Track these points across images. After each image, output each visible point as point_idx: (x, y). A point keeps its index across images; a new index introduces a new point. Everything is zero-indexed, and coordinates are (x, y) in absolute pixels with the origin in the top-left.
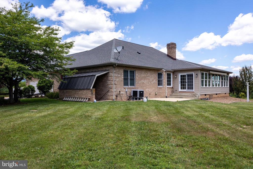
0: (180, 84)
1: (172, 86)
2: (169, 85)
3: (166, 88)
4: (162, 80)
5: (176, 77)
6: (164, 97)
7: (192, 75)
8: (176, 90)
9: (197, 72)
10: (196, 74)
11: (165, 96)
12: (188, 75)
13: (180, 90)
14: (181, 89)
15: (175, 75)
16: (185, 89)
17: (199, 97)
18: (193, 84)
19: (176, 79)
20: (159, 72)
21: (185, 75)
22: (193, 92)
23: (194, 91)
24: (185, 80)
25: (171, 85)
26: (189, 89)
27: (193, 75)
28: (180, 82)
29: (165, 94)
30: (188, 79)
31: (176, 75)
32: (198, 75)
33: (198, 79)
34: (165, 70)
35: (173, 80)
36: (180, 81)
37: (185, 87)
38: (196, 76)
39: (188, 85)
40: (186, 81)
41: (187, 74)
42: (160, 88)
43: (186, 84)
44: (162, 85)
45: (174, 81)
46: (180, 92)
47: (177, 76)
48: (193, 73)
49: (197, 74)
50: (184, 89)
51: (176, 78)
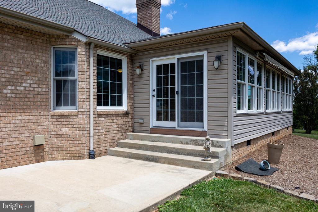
0: (155, 99)
1: (124, 108)
2: (113, 104)
3: (92, 116)
4: (74, 82)
5: (138, 71)
6: (80, 157)
7: (200, 63)
8: (141, 121)
9: (217, 50)
10: (214, 58)
11: (87, 152)
12: (184, 65)
13: (154, 122)
14: (159, 119)
15: (138, 65)
16: (173, 119)
17: (227, 156)
18: (202, 100)
19: (139, 83)
20: (60, 46)
21: (173, 65)
22: (203, 134)
23: (206, 129)
24: (173, 83)
25: (120, 104)
26: (186, 121)
27: (202, 61)
28: (155, 93)
29: (84, 140)
30: (184, 79)
31: (140, 67)
32: (224, 62)
33: (225, 76)
34: (84, 40)
35: (131, 87)
36: (155, 88)
37: (173, 114)
38: (216, 64)
39: (184, 104)
40: (178, 87)
41: (178, 59)
42: (62, 116)
43: (178, 99)
44: (73, 104)
45: (135, 87)
46: (155, 130)
47: (145, 68)
48: (205, 53)
49: (219, 58)
50: (166, 120)
51: (140, 76)
